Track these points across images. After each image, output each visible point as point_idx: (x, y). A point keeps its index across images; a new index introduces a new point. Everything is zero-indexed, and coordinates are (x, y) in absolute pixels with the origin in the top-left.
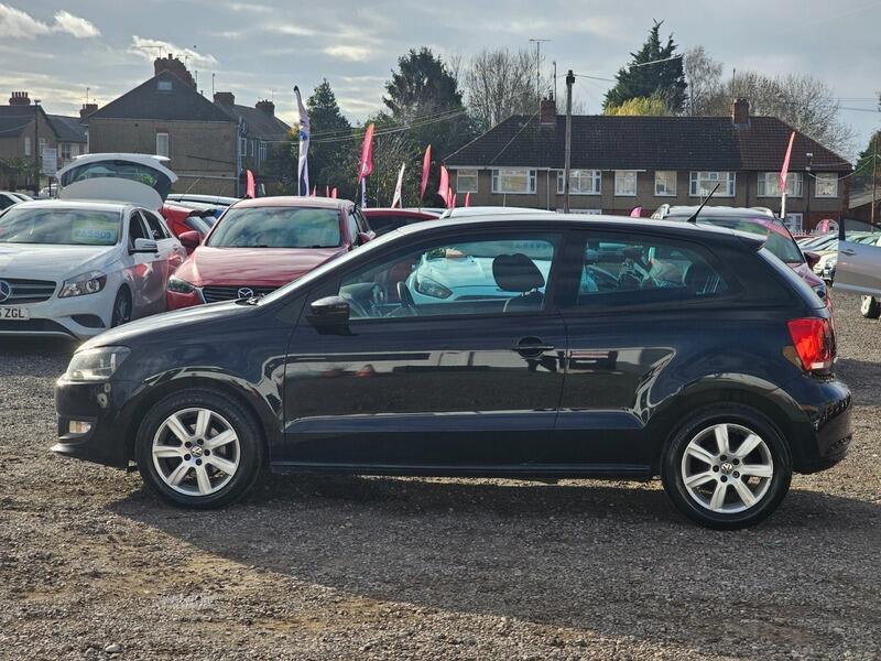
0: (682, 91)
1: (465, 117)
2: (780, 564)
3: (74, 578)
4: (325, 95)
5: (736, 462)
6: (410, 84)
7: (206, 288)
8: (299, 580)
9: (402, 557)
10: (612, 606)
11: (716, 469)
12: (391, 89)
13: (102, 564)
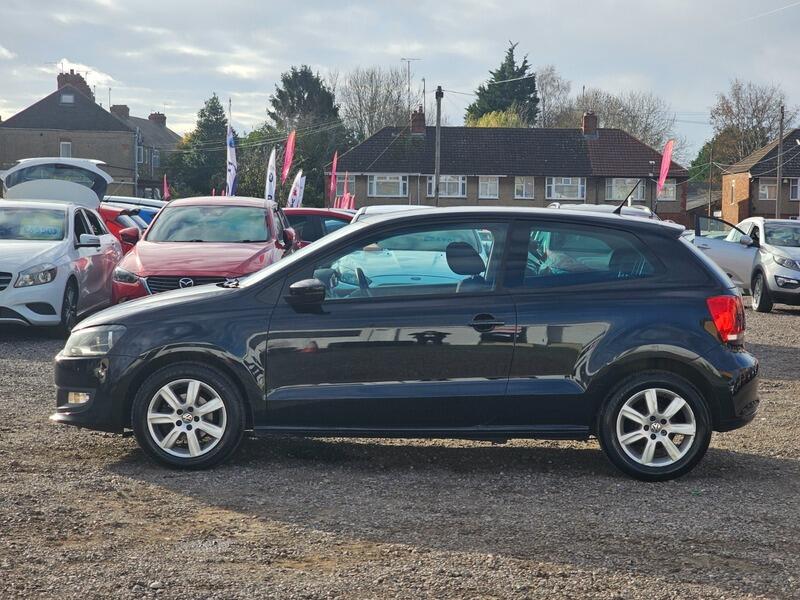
0: (535, 106)
1: (342, 128)
2: (711, 508)
3: (98, 528)
4: (214, 108)
5: (664, 422)
6: (292, 99)
7: (150, 278)
8: (300, 527)
9: (383, 507)
10: (579, 544)
11: (646, 428)
12: (274, 103)
13: (118, 515)
